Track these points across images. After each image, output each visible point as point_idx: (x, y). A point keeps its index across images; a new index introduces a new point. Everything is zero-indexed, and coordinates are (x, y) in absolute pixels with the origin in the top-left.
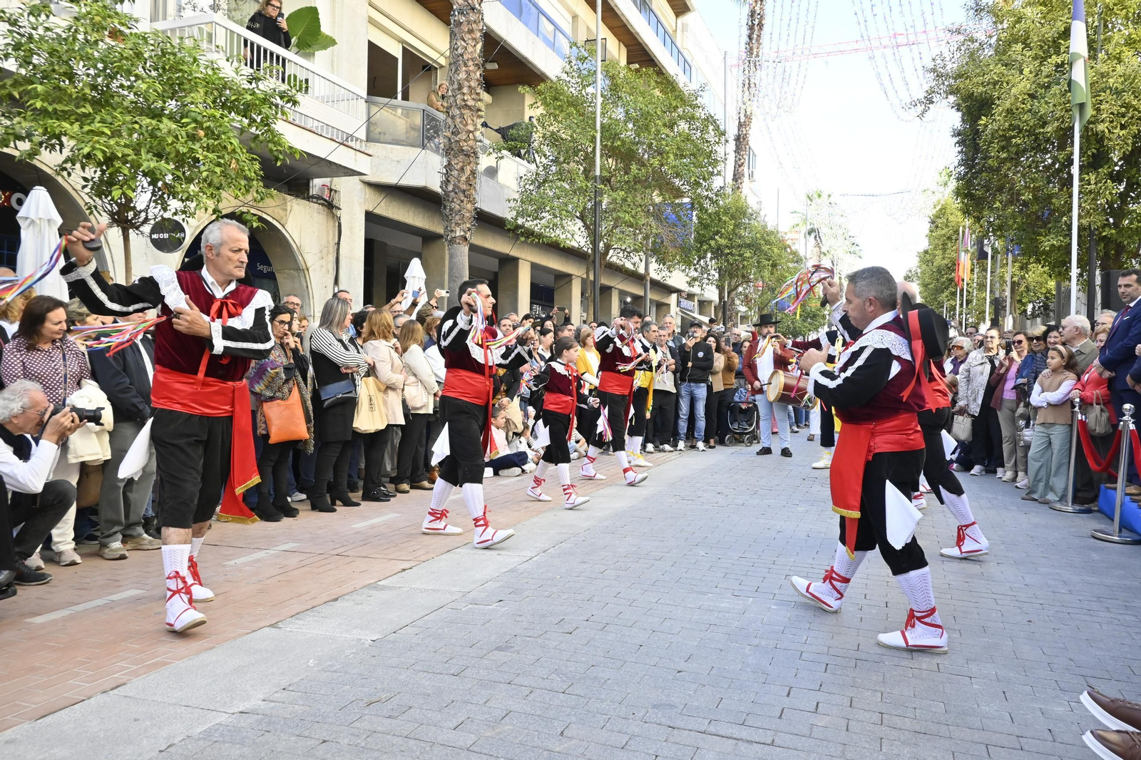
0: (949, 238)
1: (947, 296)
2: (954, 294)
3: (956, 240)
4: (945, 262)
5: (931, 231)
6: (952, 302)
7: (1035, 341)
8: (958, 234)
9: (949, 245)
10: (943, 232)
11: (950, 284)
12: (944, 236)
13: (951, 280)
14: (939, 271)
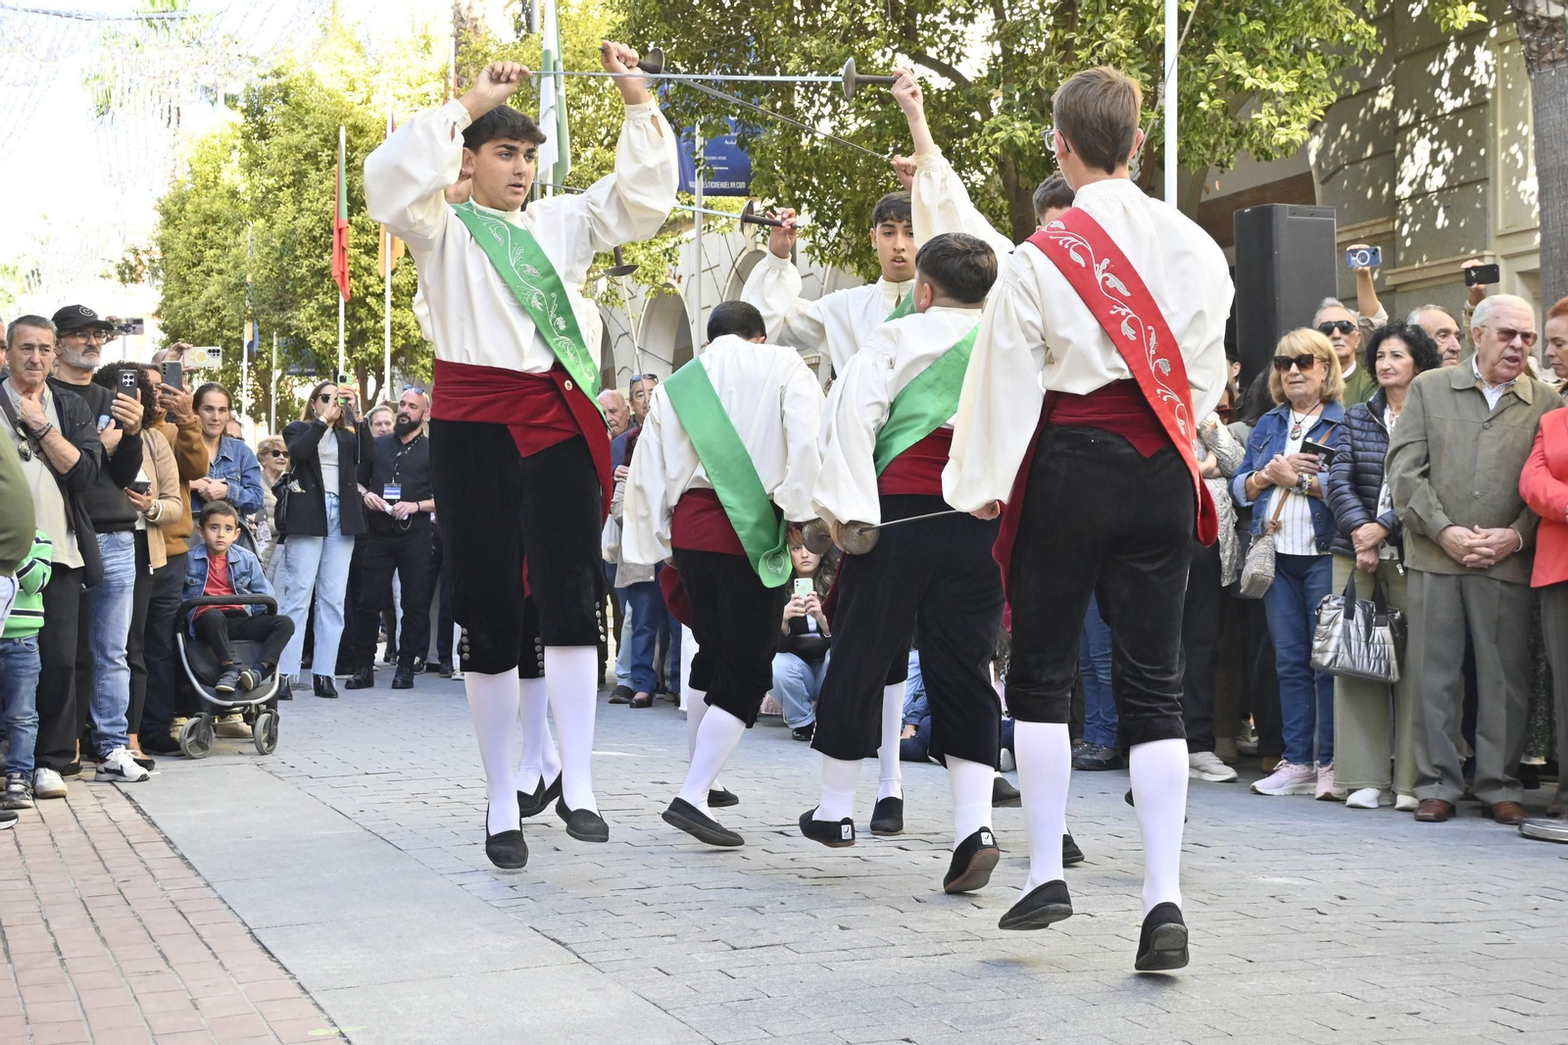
0: (312, 157)
1: (311, 320)
2: (329, 312)
3: (332, 162)
4: (307, 221)
5: (247, 137)
6: (325, 335)
7: (1294, 368)
8: (336, 146)
9: (313, 175)
10: (296, 138)
11: (317, 285)
12: (299, 150)
13: (321, 274)
14: (288, 247)
